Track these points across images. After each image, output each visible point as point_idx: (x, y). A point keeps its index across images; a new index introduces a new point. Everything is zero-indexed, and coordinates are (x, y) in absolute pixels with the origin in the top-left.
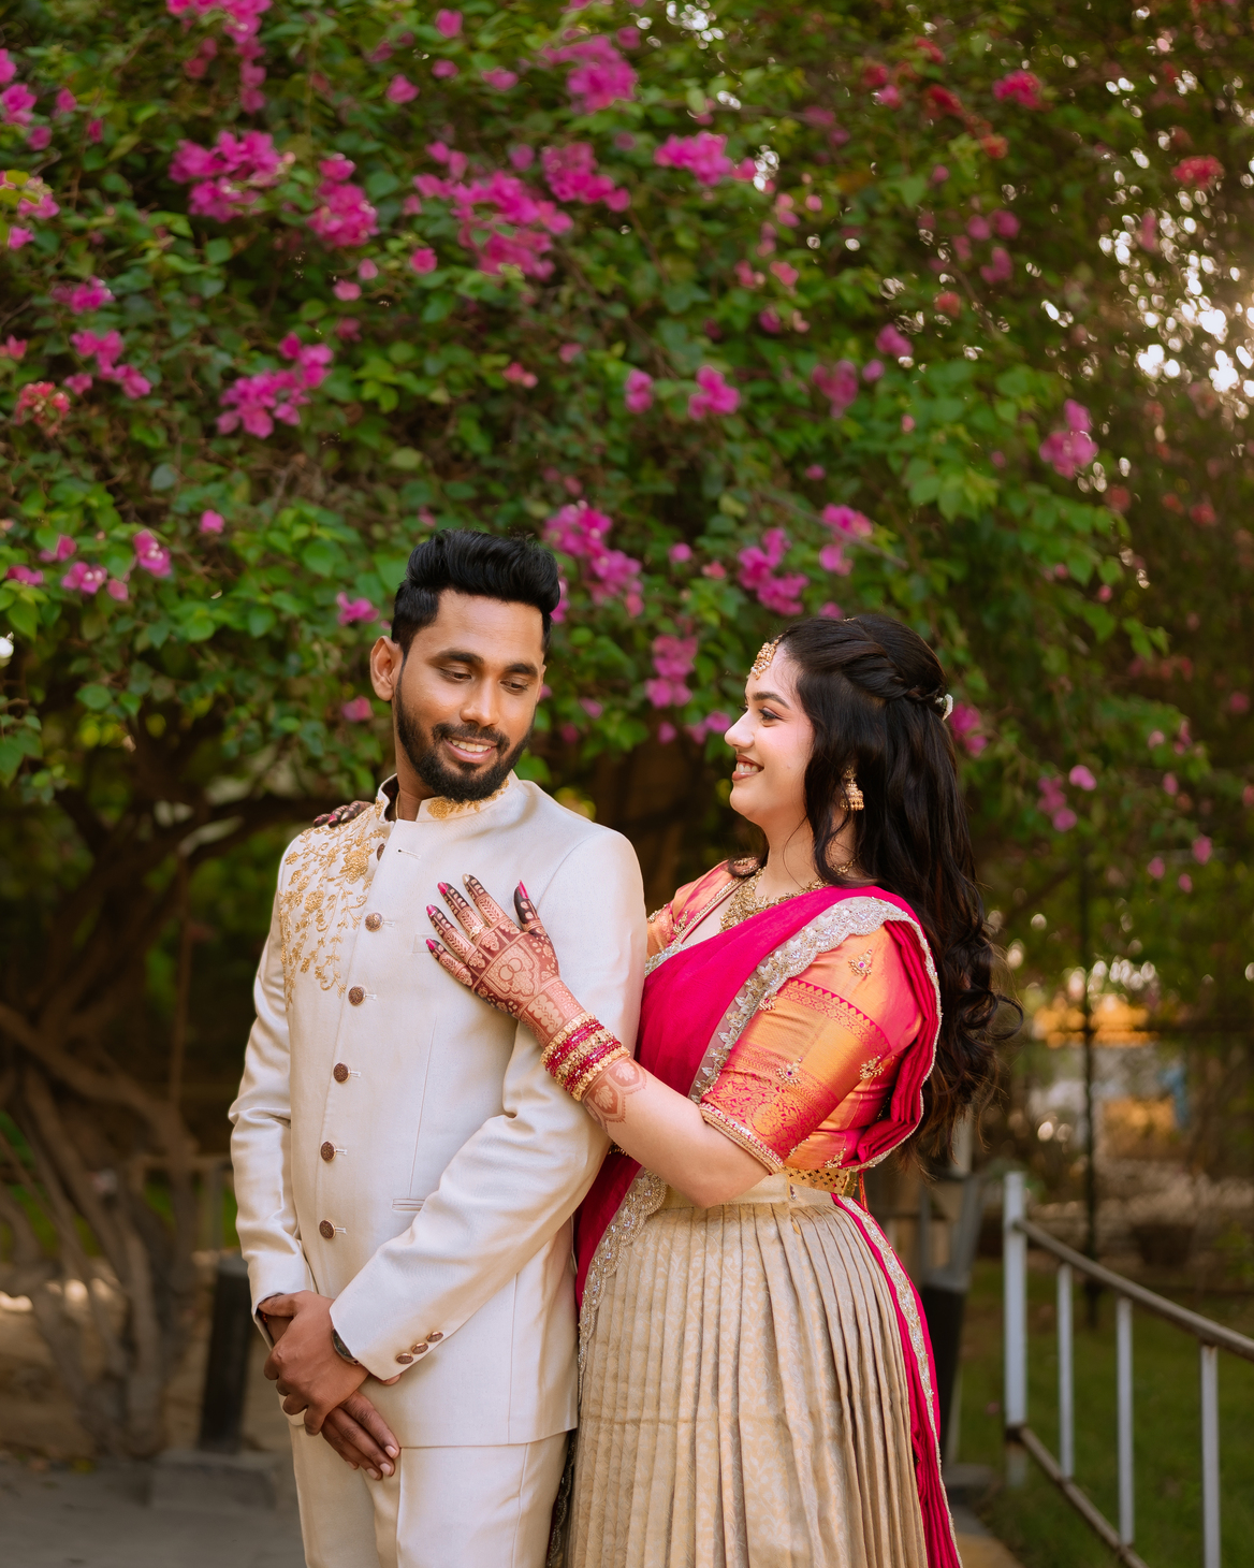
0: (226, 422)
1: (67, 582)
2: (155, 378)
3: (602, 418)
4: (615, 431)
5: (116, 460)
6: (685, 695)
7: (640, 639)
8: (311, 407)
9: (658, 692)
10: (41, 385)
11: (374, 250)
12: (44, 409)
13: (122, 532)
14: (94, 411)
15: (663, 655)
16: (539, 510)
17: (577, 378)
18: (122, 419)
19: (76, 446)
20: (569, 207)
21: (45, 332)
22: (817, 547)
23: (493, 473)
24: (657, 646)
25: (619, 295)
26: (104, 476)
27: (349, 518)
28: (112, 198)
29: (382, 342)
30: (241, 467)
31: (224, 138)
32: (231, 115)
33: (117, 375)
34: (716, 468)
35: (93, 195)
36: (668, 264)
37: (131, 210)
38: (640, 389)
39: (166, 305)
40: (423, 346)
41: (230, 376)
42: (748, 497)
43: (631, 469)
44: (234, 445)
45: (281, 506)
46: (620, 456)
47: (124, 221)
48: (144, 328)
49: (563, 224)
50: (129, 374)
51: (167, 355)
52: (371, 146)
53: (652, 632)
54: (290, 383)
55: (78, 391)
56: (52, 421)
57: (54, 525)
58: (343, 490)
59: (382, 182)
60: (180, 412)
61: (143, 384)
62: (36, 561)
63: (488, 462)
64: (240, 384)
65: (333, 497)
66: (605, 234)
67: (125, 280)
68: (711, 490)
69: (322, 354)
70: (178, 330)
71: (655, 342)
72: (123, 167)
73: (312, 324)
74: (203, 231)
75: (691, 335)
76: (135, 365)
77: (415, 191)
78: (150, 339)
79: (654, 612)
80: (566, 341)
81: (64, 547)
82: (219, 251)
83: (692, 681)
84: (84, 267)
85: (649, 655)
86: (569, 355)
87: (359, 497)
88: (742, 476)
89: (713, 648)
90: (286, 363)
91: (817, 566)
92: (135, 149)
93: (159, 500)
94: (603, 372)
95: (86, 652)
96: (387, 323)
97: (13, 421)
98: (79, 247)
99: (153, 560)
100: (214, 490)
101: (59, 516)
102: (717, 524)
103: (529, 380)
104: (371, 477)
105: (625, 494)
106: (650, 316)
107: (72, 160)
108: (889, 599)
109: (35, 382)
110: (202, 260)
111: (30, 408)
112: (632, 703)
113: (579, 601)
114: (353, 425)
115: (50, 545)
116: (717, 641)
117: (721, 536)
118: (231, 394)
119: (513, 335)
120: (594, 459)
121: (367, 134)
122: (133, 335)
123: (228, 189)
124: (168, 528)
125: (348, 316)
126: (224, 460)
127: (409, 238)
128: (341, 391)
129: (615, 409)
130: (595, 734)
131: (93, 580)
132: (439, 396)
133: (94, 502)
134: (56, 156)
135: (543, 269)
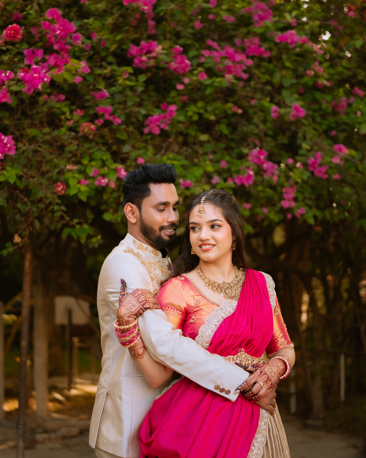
0: (146, 130)
1: (96, 183)
2: (123, 118)
3: (265, 121)
4: (269, 125)
5: (113, 144)
6: (293, 204)
7: (279, 189)
8: (172, 124)
9: (285, 204)
10: (87, 123)
11: (190, 74)
12: (88, 131)
13: (114, 166)
14: (106, 130)
15: (286, 193)
16: (245, 151)
17: (256, 109)
18: (113, 132)
19: (99, 140)
20: (252, 58)
21: (89, 107)
22: (332, 157)
23: (233, 140)
24: (284, 190)
25: (268, 83)
26: (109, 149)
27: (186, 158)
28: (110, 64)
29: (195, 101)
30: (151, 144)
31: (143, 43)
32: (145, 36)
33: (111, 118)
34: (300, 135)
35: (104, 63)
36: (284, 72)
37: (115, 67)
38: (275, 111)
39: (126, 96)
40: (207, 103)
41: (146, 116)
42: (310, 143)
43: (274, 137)
44: (149, 137)
45: (164, 155)
46: (270, 132)
47: (113, 71)
48: (120, 103)
49: (250, 63)
50: (114, 118)
51: (127, 111)
52: (189, 42)
53: (282, 186)
54: (165, 117)
55: (99, 124)
56: (91, 134)
57: (92, 166)
58: (184, 148)
59: (192, 53)
60: (131, 129)
61: (119, 121)
62: (87, 177)
63: (230, 137)
64: (150, 118)
65: (182, 151)
66: (265, 64)
67: (113, 89)
68: (299, 141)
69: (173, 108)
70: (129, 103)
71: (280, 97)
72: (114, 54)
73: (173, 98)
74: (137, 72)
75: (292, 93)
76: (117, 115)
77: (202, 55)
78: (122, 107)
79: (282, 180)
80: (253, 98)
81: (95, 172)
82: (142, 78)
83: (296, 200)
84: (102, 86)
85: (282, 193)
86: (254, 103)
87: (190, 150)
88: (308, 136)
89: (302, 190)
90: (164, 111)
91: (331, 162)
92: (117, 48)
93: (125, 156)
94: (264, 107)
95: (105, 203)
96: (196, 96)
97: (79, 135)
98: (100, 80)
99: (123, 175)
100: (142, 151)
101: (93, 163)
102: (301, 152)
103: (240, 111)
104: (194, 143)
105: (273, 144)
106: (279, 88)
107: (97, 53)
108: (357, 170)
109: (85, 122)
110: (137, 81)
111: (83, 131)
112: (277, 208)
113: (259, 178)
114: (187, 128)
115: (91, 172)
116: (302, 187)
117: (303, 155)
118: (147, 122)
119: (236, 98)
120: (262, 134)
121: (188, 38)
122: (116, 106)
123: (144, 58)
124: (128, 164)
125: (183, 95)
126: (146, 142)
127: (200, 69)
128: (182, 118)
129: (269, 118)
130: (266, 218)
131: (104, 182)
132: (212, 118)
133: (104, 158)
134: (92, 53)
135: (245, 76)
